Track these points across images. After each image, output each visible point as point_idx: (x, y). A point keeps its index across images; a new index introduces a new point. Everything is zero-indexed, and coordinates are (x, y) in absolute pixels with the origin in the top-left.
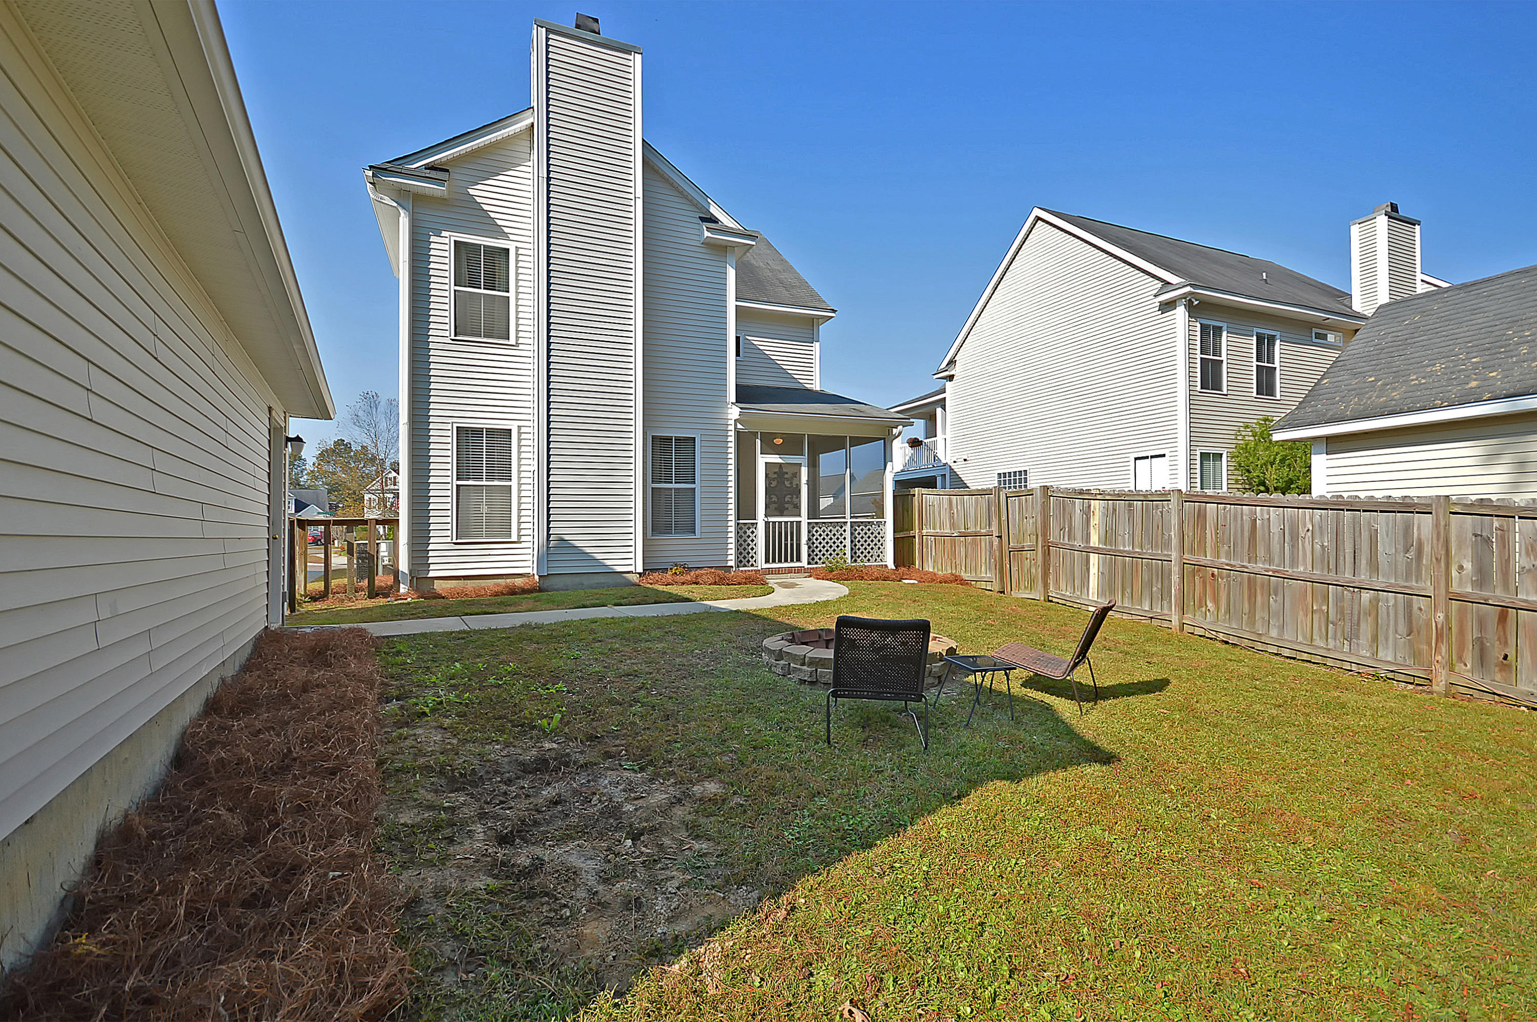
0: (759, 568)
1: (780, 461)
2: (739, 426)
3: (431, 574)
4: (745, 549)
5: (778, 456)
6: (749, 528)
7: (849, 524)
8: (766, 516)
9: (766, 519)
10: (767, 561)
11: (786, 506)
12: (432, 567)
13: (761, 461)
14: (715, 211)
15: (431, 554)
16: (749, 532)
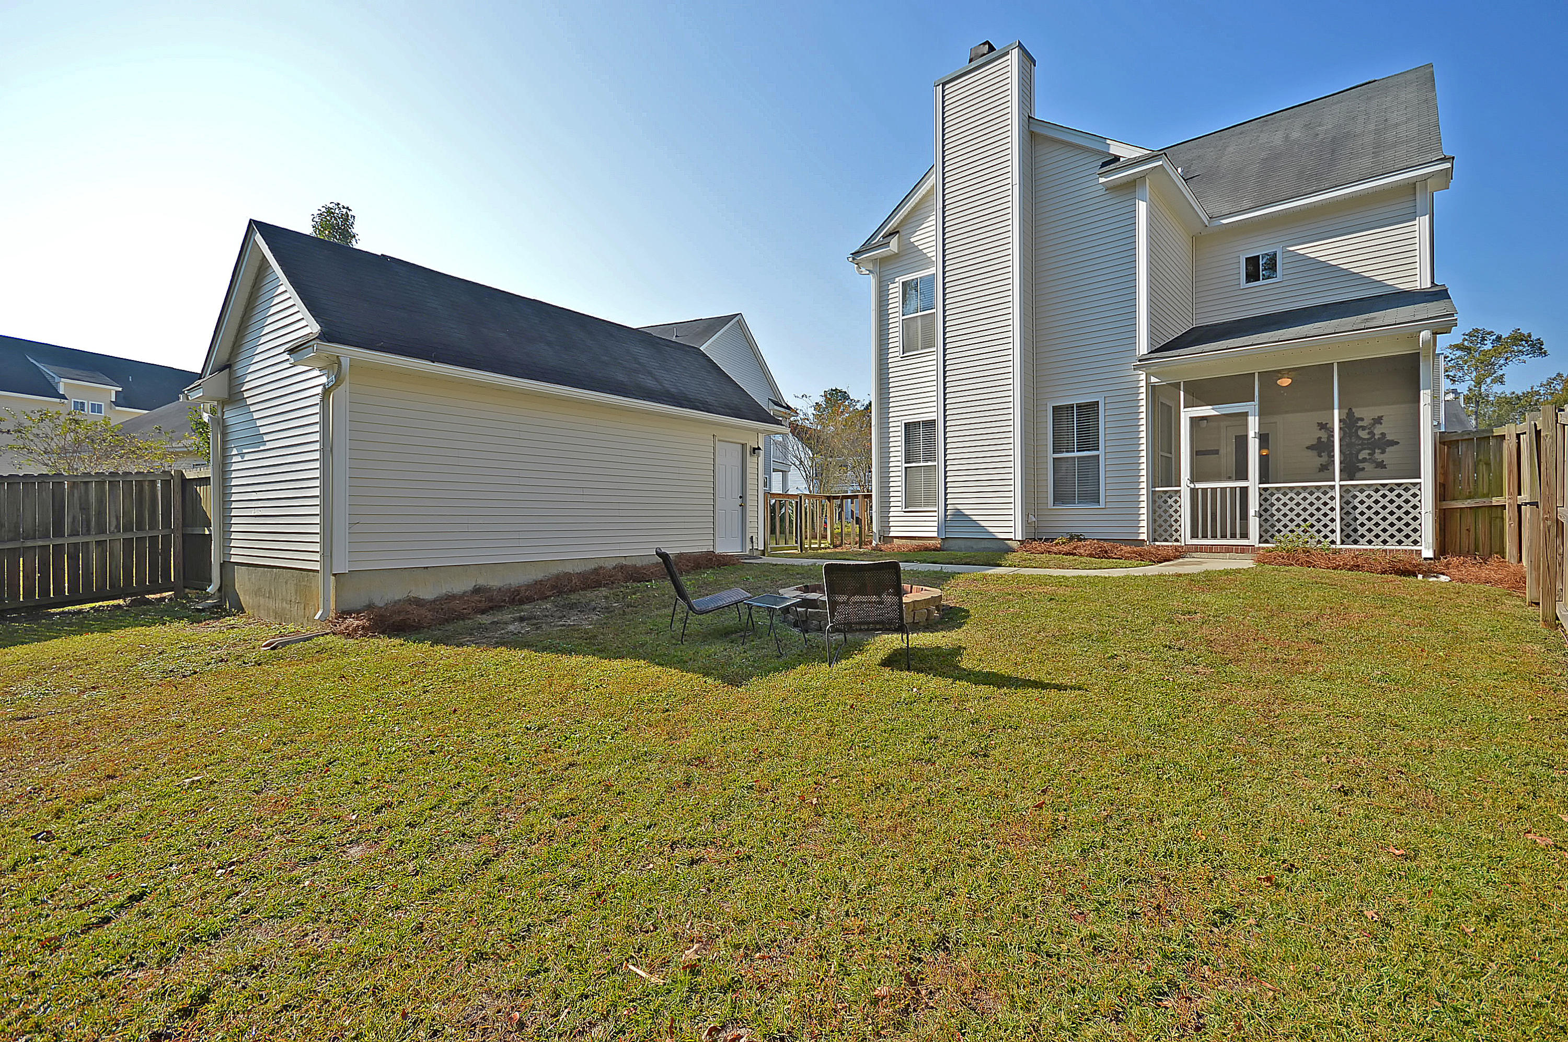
0: (1183, 544)
1: (1214, 413)
2: (1153, 380)
3: (892, 534)
4: (1165, 521)
5: (1210, 407)
6: (1170, 497)
7: (1337, 488)
8: (1192, 481)
9: (1192, 486)
10: (1194, 535)
11: (1361, 465)
12: (892, 529)
13: (1186, 415)
14: (1115, 149)
15: (891, 519)
16: (1170, 501)
